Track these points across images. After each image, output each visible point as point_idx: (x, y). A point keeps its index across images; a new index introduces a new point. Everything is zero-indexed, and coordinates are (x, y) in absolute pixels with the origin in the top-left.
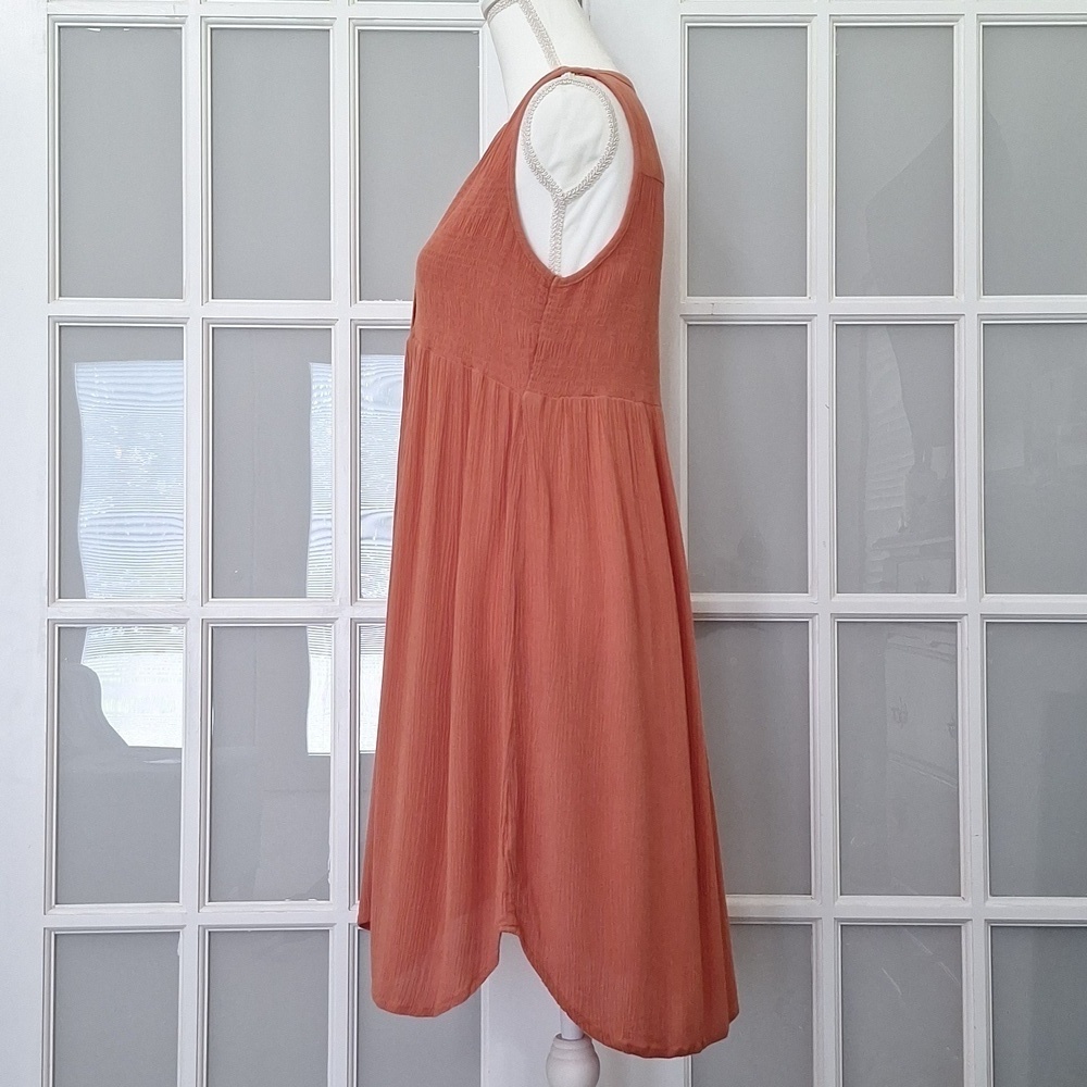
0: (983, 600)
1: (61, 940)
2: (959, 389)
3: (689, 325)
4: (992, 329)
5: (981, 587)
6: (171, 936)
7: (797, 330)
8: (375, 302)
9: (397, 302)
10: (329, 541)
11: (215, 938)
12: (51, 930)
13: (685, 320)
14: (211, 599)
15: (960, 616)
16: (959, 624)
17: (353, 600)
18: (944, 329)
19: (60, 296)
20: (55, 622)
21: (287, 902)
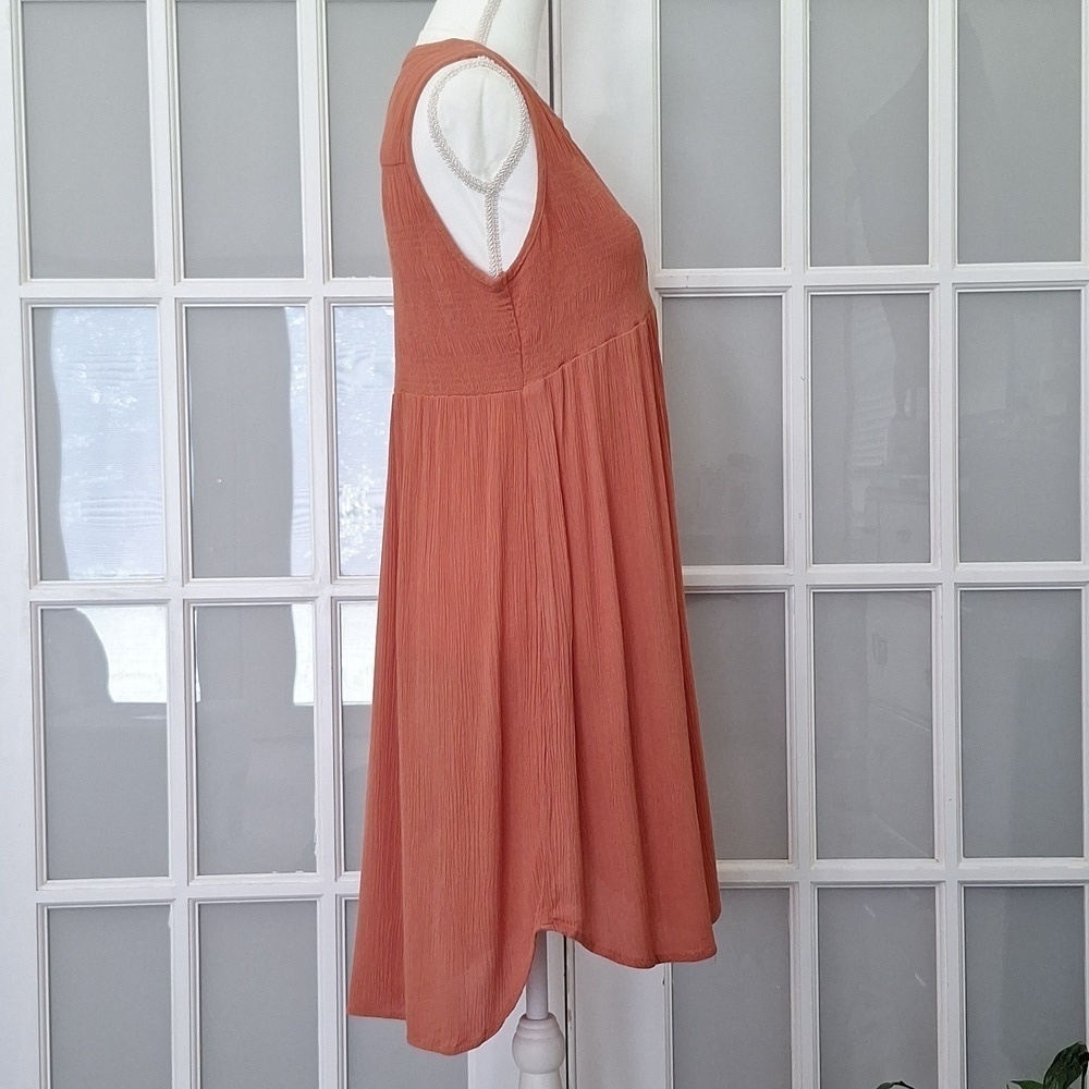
0: (958, 569)
1: (53, 916)
2: (934, 359)
3: (663, 298)
4: (968, 298)
5: (955, 555)
6: (161, 909)
7: (772, 301)
8: (348, 279)
9: (371, 278)
10: (307, 518)
11: (204, 911)
12: (43, 905)
13: (660, 293)
14: (192, 580)
15: (935, 585)
16: (933, 594)
17: (333, 578)
18: (919, 298)
19: (32, 277)
20: (38, 604)
21: (275, 874)
